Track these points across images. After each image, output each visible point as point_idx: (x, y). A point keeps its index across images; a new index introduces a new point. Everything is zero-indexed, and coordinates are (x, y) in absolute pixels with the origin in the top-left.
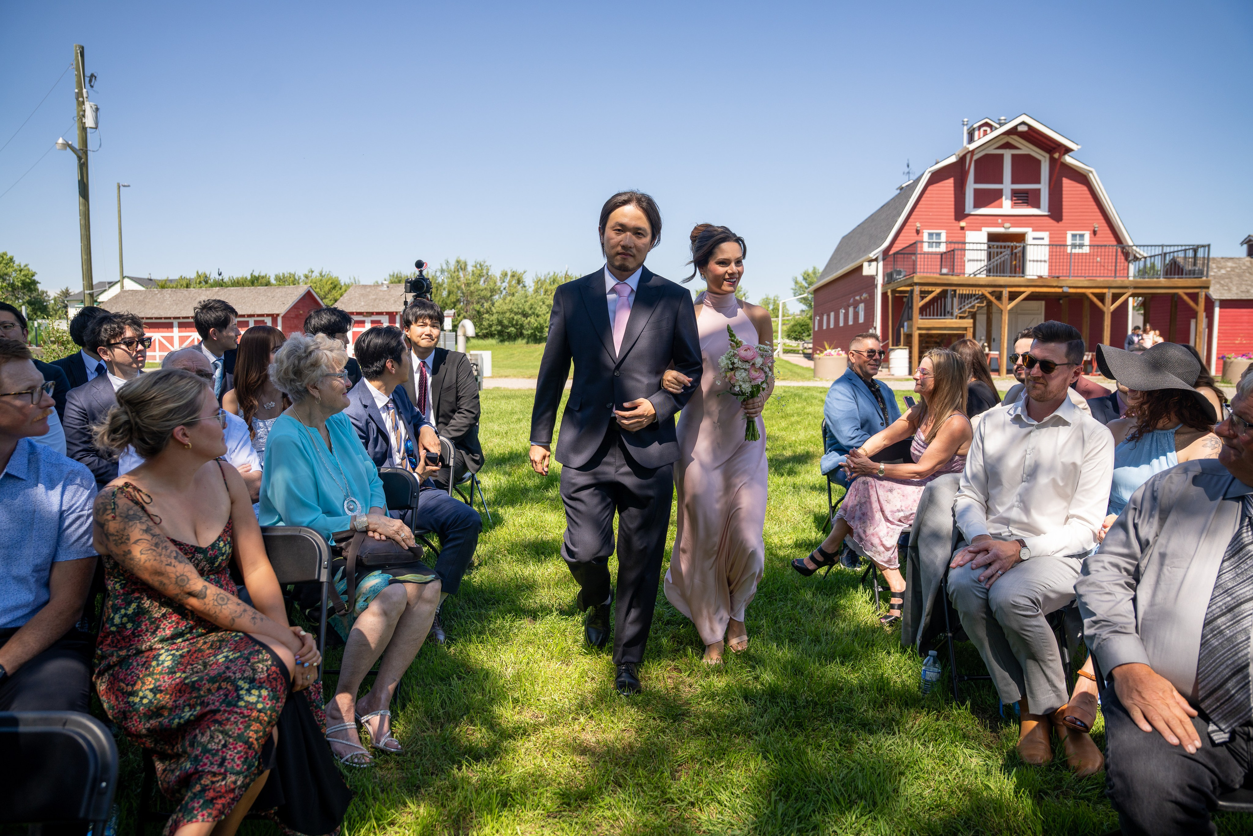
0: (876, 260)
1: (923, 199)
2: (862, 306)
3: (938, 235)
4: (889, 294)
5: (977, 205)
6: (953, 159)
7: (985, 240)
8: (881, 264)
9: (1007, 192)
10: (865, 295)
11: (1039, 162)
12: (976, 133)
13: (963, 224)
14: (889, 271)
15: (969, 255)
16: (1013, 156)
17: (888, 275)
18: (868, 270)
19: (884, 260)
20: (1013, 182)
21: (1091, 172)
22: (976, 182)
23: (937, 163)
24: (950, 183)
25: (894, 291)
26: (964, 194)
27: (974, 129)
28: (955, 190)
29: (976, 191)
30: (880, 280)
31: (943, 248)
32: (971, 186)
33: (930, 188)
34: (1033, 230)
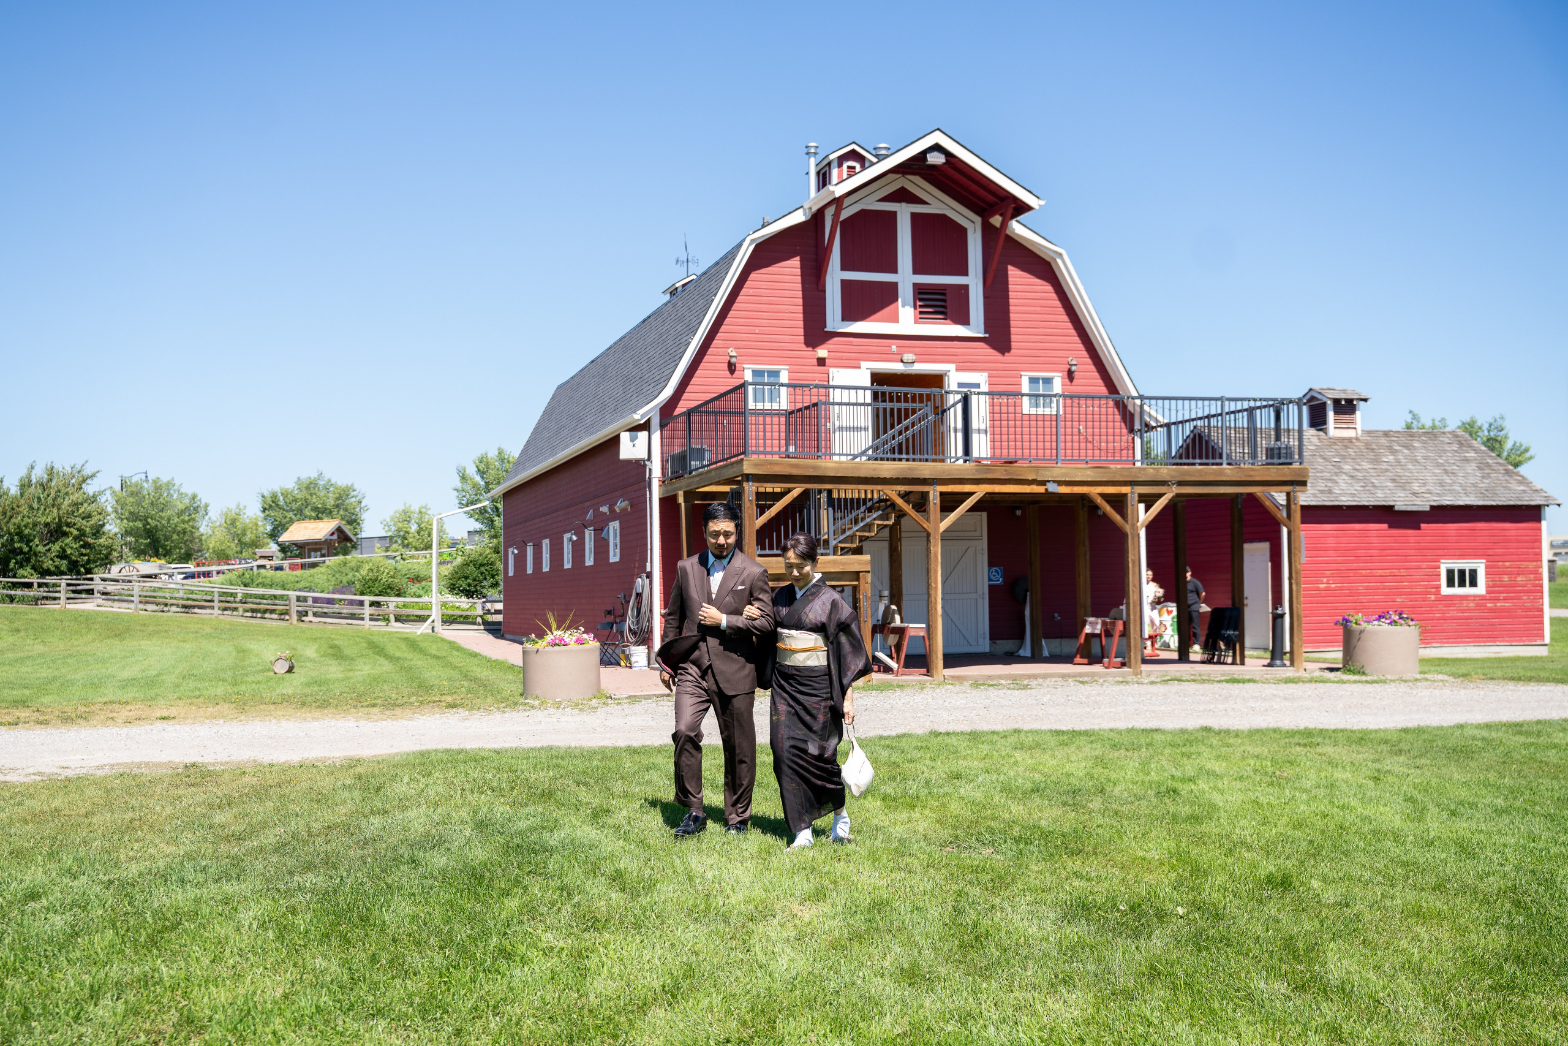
0: (645, 426)
1: (740, 299)
2: (614, 526)
3: (776, 373)
4: (681, 500)
5: (850, 313)
6: (798, 217)
7: (868, 383)
8: (656, 437)
9: (906, 292)
10: (621, 505)
11: (963, 231)
12: (835, 172)
13: (822, 352)
14: (677, 450)
15: (840, 417)
16: (915, 216)
17: (673, 457)
18: (631, 449)
19: (662, 426)
20: (916, 271)
21: (1060, 255)
22: (844, 267)
23: (763, 226)
24: (793, 266)
25: (689, 495)
26: (824, 291)
27: (829, 164)
28: (804, 282)
29: (845, 284)
30: (656, 469)
31: (784, 401)
32: (835, 276)
33: (753, 276)
34: (957, 370)
